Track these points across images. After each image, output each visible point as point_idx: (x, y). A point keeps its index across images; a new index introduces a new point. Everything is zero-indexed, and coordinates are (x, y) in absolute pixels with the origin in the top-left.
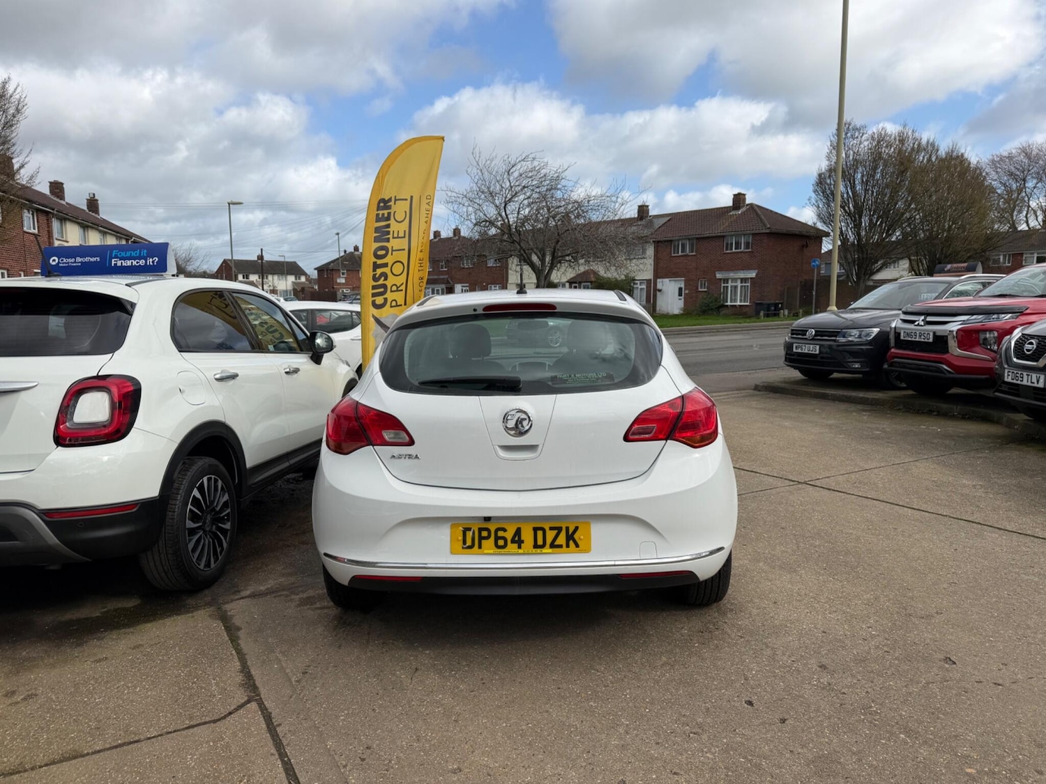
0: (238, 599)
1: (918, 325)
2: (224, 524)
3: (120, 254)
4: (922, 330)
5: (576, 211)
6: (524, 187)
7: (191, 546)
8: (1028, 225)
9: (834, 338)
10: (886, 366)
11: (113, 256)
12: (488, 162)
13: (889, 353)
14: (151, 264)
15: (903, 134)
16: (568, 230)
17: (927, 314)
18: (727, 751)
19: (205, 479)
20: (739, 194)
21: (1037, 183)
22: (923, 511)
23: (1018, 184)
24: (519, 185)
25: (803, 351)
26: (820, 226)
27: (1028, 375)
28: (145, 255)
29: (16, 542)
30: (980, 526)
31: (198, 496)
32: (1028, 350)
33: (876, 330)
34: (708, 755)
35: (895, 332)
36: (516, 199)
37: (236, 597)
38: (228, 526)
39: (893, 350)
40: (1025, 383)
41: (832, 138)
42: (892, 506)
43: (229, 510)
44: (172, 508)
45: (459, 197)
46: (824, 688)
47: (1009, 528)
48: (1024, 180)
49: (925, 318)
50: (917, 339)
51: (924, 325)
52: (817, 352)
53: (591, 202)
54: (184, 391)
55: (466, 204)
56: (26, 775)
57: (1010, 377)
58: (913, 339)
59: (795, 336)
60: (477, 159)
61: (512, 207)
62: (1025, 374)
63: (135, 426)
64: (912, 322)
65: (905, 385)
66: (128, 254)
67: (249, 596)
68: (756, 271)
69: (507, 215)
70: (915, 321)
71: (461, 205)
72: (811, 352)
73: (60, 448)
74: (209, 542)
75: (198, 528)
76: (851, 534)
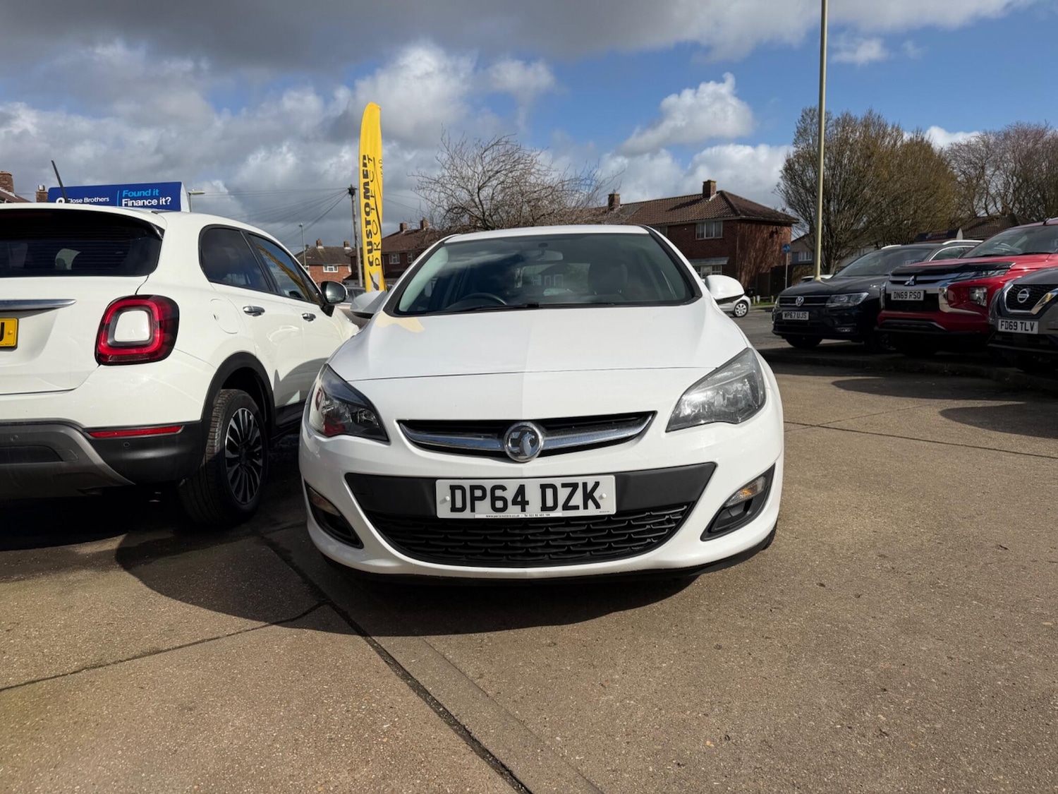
0: (279, 530)
1: (909, 285)
2: (258, 460)
3: (131, 194)
4: (912, 292)
5: (550, 197)
6: (497, 172)
7: (230, 476)
8: (987, 212)
9: (823, 304)
10: (876, 328)
11: (124, 196)
12: (459, 147)
13: (879, 316)
14: (164, 203)
15: (869, 119)
16: (543, 215)
17: (916, 275)
18: (812, 620)
19: (240, 411)
20: (709, 182)
21: (995, 171)
22: (939, 442)
23: (978, 172)
24: (491, 170)
25: (793, 319)
26: (790, 212)
27: (1022, 323)
28: (157, 194)
29: (61, 462)
30: (997, 452)
31: (235, 426)
32: (1021, 299)
33: (865, 294)
34: (794, 623)
35: (886, 294)
36: (490, 184)
37: (278, 528)
38: (260, 462)
39: (883, 312)
40: (1019, 330)
41: (799, 125)
42: (908, 440)
43: (260, 447)
44: (212, 435)
45: (430, 183)
46: (888, 572)
47: (1024, 452)
48: (983, 168)
49: (915, 278)
50: (908, 299)
51: (915, 285)
52: (807, 318)
53: (565, 187)
54: (218, 318)
55: (438, 190)
56: (110, 667)
57: (1004, 327)
58: (904, 299)
59: (784, 304)
60: (447, 145)
61: (486, 192)
62: (1019, 322)
63: (175, 347)
64: (902, 283)
65: (895, 349)
66: (139, 194)
67: (290, 527)
68: (728, 258)
69: (480, 201)
70: (905, 282)
71: (433, 191)
72: (800, 319)
73: (102, 366)
74: (245, 475)
75: (235, 459)
76: (876, 461)
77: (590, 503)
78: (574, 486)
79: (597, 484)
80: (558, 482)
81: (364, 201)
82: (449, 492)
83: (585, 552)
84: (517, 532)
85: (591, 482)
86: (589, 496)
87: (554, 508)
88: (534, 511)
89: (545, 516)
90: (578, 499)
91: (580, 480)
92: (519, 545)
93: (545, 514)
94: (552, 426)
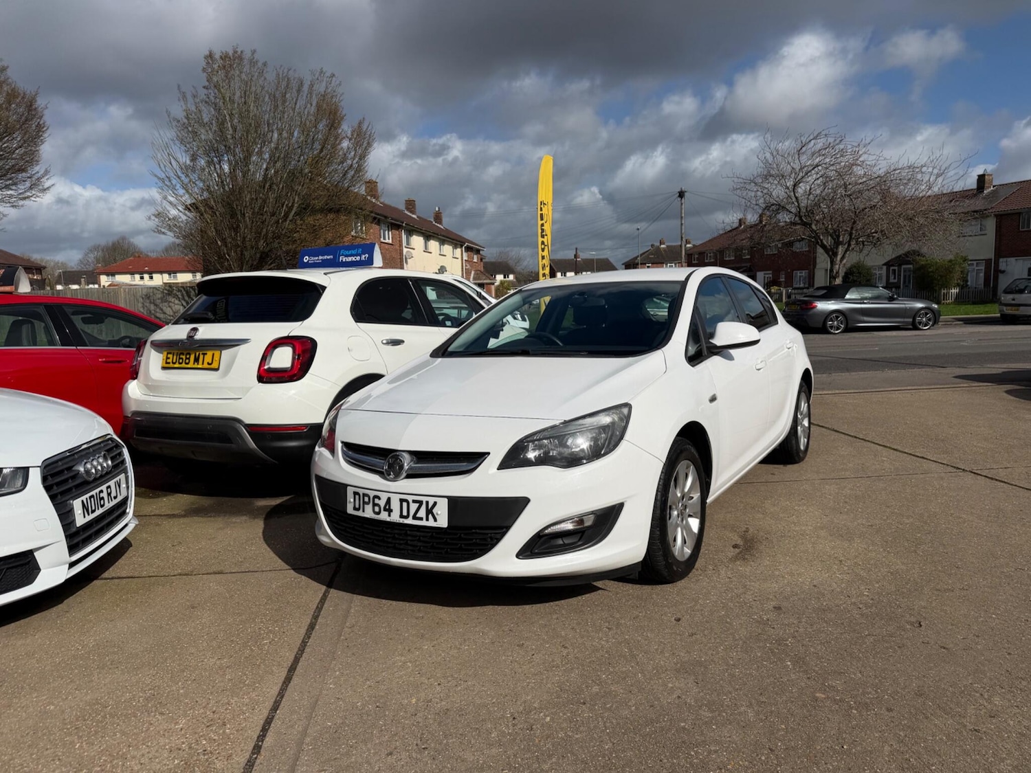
77: (430, 516)
78: (420, 503)
79: (435, 503)
80: (410, 498)
81: (540, 240)
82: (353, 495)
83: (430, 553)
84: (389, 531)
85: (431, 501)
86: (429, 511)
87: (407, 517)
88: (395, 517)
89: (401, 522)
90: (422, 513)
91: (424, 499)
92: (390, 540)
93: (402, 521)
94: (420, 456)
